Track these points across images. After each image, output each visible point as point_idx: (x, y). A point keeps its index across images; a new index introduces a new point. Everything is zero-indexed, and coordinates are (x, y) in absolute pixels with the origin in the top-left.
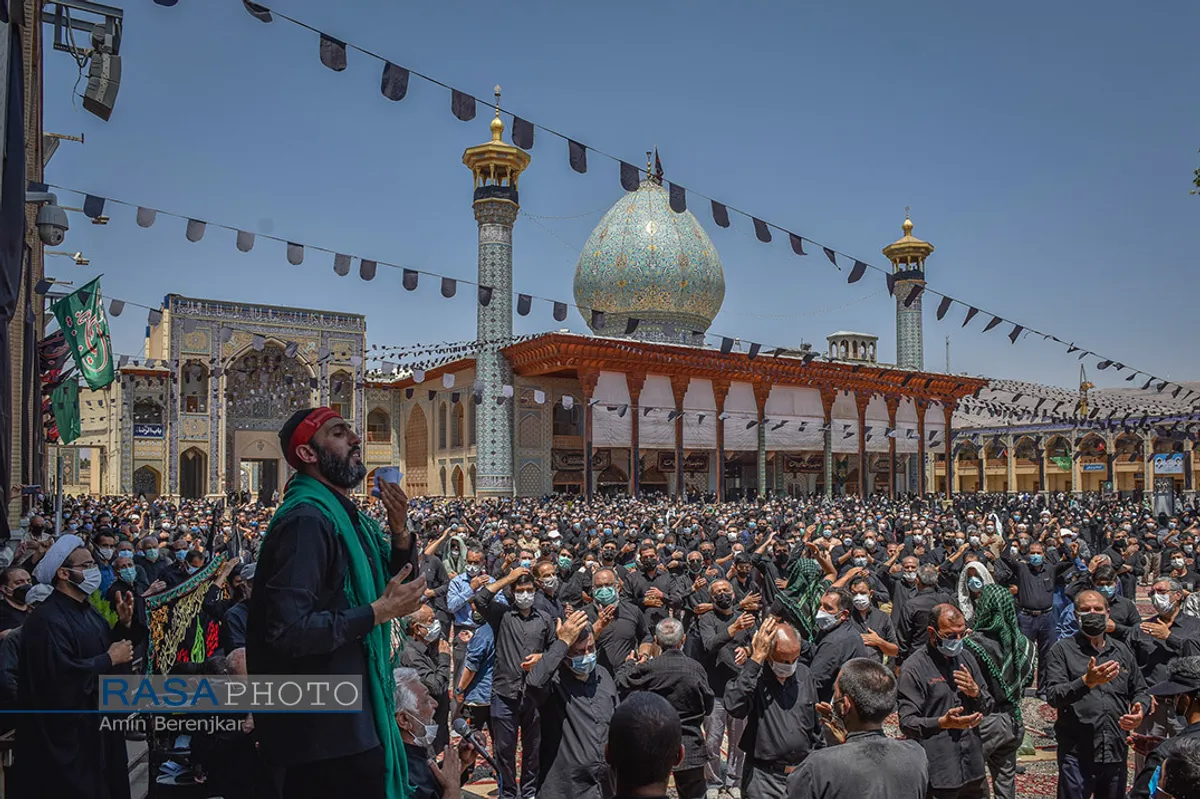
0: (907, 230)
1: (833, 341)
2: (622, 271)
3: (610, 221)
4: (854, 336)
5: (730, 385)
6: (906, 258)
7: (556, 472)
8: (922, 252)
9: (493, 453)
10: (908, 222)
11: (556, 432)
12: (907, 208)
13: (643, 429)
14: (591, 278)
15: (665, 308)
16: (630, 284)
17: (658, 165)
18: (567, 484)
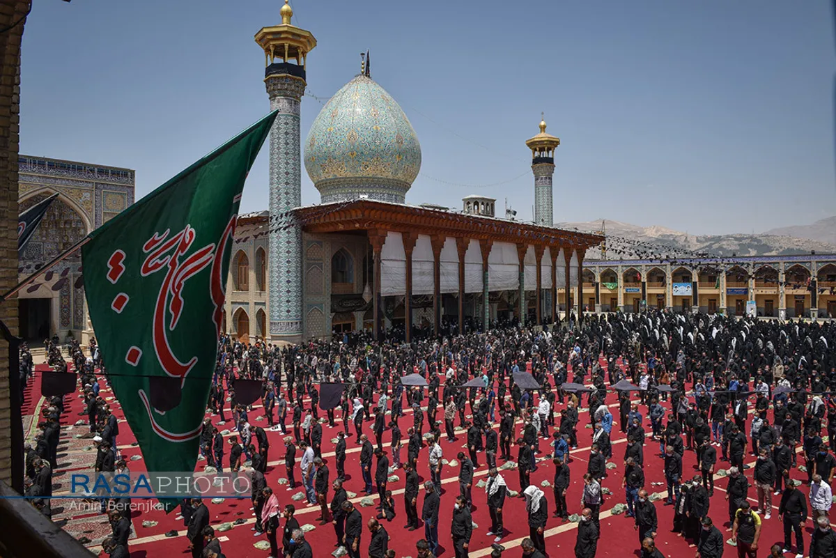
0: (543, 128)
1: (468, 202)
2: (353, 144)
3: (339, 103)
4: (483, 199)
5: (469, 242)
6: (544, 148)
7: (334, 314)
8: (552, 144)
9: (288, 301)
10: (543, 123)
11: (334, 280)
12: (543, 113)
13: (415, 279)
14: (325, 148)
15: (385, 175)
16: (357, 154)
17: (368, 62)
18: (341, 323)
